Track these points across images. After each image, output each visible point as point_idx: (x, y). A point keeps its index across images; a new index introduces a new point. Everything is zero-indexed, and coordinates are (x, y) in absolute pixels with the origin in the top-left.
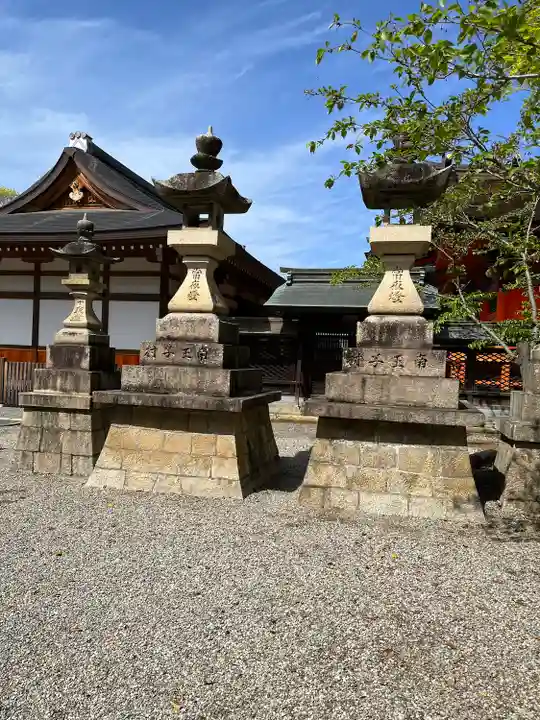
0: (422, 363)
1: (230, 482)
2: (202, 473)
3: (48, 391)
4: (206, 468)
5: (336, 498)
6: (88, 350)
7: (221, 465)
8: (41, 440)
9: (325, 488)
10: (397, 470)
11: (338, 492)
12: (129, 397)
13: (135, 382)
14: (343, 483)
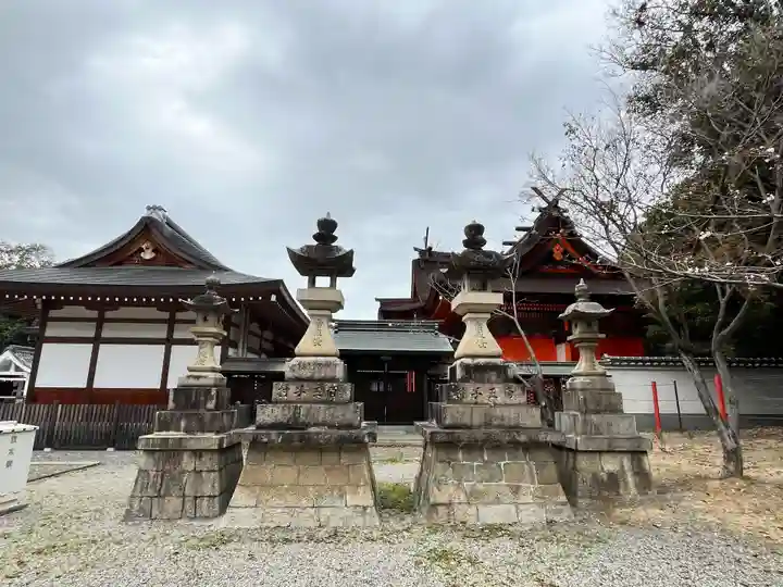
0: (510, 394)
1: (365, 508)
2: (338, 503)
3: (171, 433)
4: (341, 496)
5: (460, 512)
6: (214, 392)
7: (355, 493)
8: (161, 485)
9: (449, 505)
10: (503, 482)
11: (460, 507)
12: (268, 435)
13: (269, 420)
14: (463, 498)
